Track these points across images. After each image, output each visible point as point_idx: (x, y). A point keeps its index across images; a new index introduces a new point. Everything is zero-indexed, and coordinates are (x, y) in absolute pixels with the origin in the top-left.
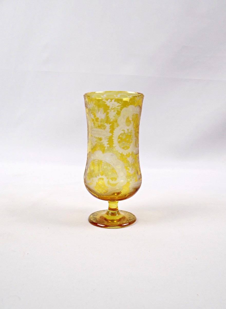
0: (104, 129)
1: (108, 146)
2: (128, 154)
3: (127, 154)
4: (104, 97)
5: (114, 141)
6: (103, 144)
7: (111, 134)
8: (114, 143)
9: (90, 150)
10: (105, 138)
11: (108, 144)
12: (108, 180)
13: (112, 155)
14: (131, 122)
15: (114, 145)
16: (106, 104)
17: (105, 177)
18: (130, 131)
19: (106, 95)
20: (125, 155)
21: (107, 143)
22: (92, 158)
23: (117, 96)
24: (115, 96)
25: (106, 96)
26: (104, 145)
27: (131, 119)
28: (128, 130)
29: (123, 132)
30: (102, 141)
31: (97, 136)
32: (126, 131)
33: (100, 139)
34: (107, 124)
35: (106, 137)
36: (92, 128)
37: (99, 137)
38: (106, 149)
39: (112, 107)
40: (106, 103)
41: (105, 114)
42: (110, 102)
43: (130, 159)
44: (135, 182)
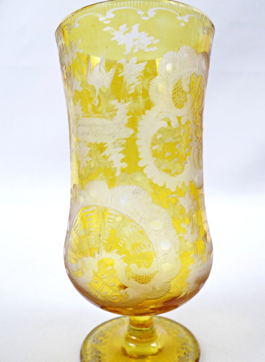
0: (111, 117)
1: (125, 165)
2: (180, 186)
3: (177, 187)
4: (107, 19)
5: (139, 150)
6: (110, 159)
7: (132, 132)
8: (140, 156)
9: (76, 181)
10: (114, 143)
11: (123, 161)
12: (126, 265)
13: (135, 193)
14: (188, 96)
15: (141, 164)
16: (113, 39)
17: (119, 257)
18: (183, 121)
19: (113, 12)
20: (173, 190)
21: (122, 156)
22: (81, 200)
23: (146, 15)
24: (140, 12)
25: (113, 15)
26: (111, 163)
27: (186, 88)
28: (179, 118)
29: (164, 124)
30: (106, 153)
31: (92, 139)
32: (174, 123)
33: (101, 148)
34: (119, 101)
35: (117, 140)
36: (78, 119)
37: (99, 142)
38: (118, 173)
39: (134, 47)
40: (113, 36)
41: (112, 71)
42: (124, 34)
43: (185, 202)
44: (201, 265)
